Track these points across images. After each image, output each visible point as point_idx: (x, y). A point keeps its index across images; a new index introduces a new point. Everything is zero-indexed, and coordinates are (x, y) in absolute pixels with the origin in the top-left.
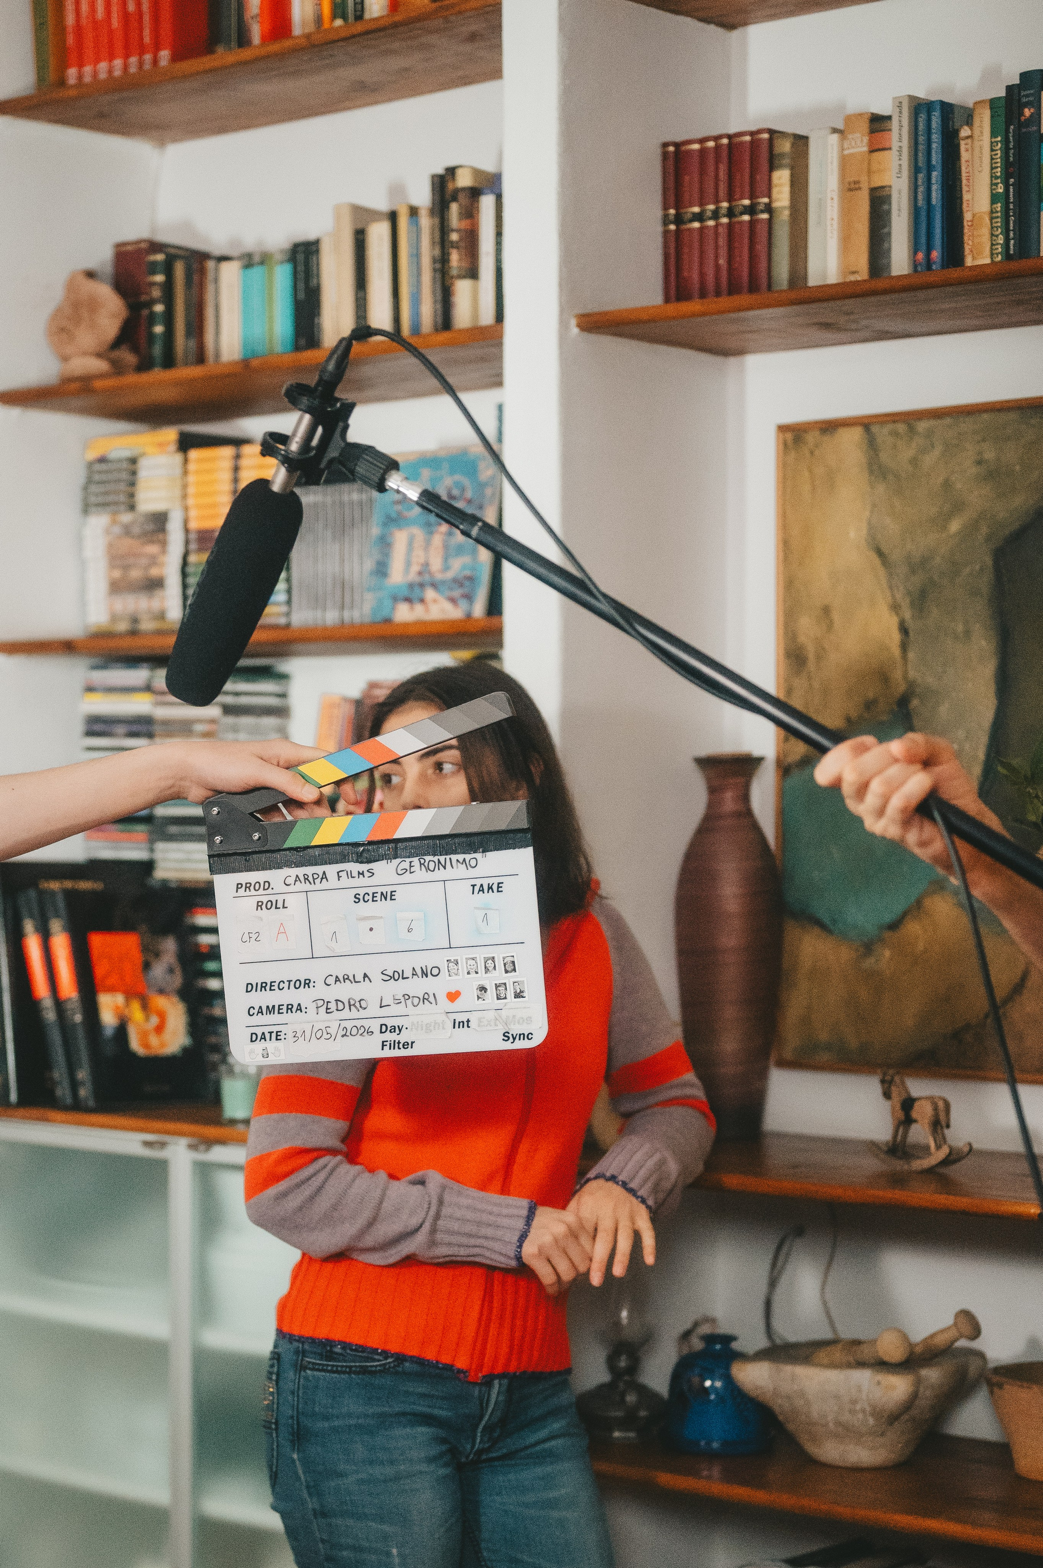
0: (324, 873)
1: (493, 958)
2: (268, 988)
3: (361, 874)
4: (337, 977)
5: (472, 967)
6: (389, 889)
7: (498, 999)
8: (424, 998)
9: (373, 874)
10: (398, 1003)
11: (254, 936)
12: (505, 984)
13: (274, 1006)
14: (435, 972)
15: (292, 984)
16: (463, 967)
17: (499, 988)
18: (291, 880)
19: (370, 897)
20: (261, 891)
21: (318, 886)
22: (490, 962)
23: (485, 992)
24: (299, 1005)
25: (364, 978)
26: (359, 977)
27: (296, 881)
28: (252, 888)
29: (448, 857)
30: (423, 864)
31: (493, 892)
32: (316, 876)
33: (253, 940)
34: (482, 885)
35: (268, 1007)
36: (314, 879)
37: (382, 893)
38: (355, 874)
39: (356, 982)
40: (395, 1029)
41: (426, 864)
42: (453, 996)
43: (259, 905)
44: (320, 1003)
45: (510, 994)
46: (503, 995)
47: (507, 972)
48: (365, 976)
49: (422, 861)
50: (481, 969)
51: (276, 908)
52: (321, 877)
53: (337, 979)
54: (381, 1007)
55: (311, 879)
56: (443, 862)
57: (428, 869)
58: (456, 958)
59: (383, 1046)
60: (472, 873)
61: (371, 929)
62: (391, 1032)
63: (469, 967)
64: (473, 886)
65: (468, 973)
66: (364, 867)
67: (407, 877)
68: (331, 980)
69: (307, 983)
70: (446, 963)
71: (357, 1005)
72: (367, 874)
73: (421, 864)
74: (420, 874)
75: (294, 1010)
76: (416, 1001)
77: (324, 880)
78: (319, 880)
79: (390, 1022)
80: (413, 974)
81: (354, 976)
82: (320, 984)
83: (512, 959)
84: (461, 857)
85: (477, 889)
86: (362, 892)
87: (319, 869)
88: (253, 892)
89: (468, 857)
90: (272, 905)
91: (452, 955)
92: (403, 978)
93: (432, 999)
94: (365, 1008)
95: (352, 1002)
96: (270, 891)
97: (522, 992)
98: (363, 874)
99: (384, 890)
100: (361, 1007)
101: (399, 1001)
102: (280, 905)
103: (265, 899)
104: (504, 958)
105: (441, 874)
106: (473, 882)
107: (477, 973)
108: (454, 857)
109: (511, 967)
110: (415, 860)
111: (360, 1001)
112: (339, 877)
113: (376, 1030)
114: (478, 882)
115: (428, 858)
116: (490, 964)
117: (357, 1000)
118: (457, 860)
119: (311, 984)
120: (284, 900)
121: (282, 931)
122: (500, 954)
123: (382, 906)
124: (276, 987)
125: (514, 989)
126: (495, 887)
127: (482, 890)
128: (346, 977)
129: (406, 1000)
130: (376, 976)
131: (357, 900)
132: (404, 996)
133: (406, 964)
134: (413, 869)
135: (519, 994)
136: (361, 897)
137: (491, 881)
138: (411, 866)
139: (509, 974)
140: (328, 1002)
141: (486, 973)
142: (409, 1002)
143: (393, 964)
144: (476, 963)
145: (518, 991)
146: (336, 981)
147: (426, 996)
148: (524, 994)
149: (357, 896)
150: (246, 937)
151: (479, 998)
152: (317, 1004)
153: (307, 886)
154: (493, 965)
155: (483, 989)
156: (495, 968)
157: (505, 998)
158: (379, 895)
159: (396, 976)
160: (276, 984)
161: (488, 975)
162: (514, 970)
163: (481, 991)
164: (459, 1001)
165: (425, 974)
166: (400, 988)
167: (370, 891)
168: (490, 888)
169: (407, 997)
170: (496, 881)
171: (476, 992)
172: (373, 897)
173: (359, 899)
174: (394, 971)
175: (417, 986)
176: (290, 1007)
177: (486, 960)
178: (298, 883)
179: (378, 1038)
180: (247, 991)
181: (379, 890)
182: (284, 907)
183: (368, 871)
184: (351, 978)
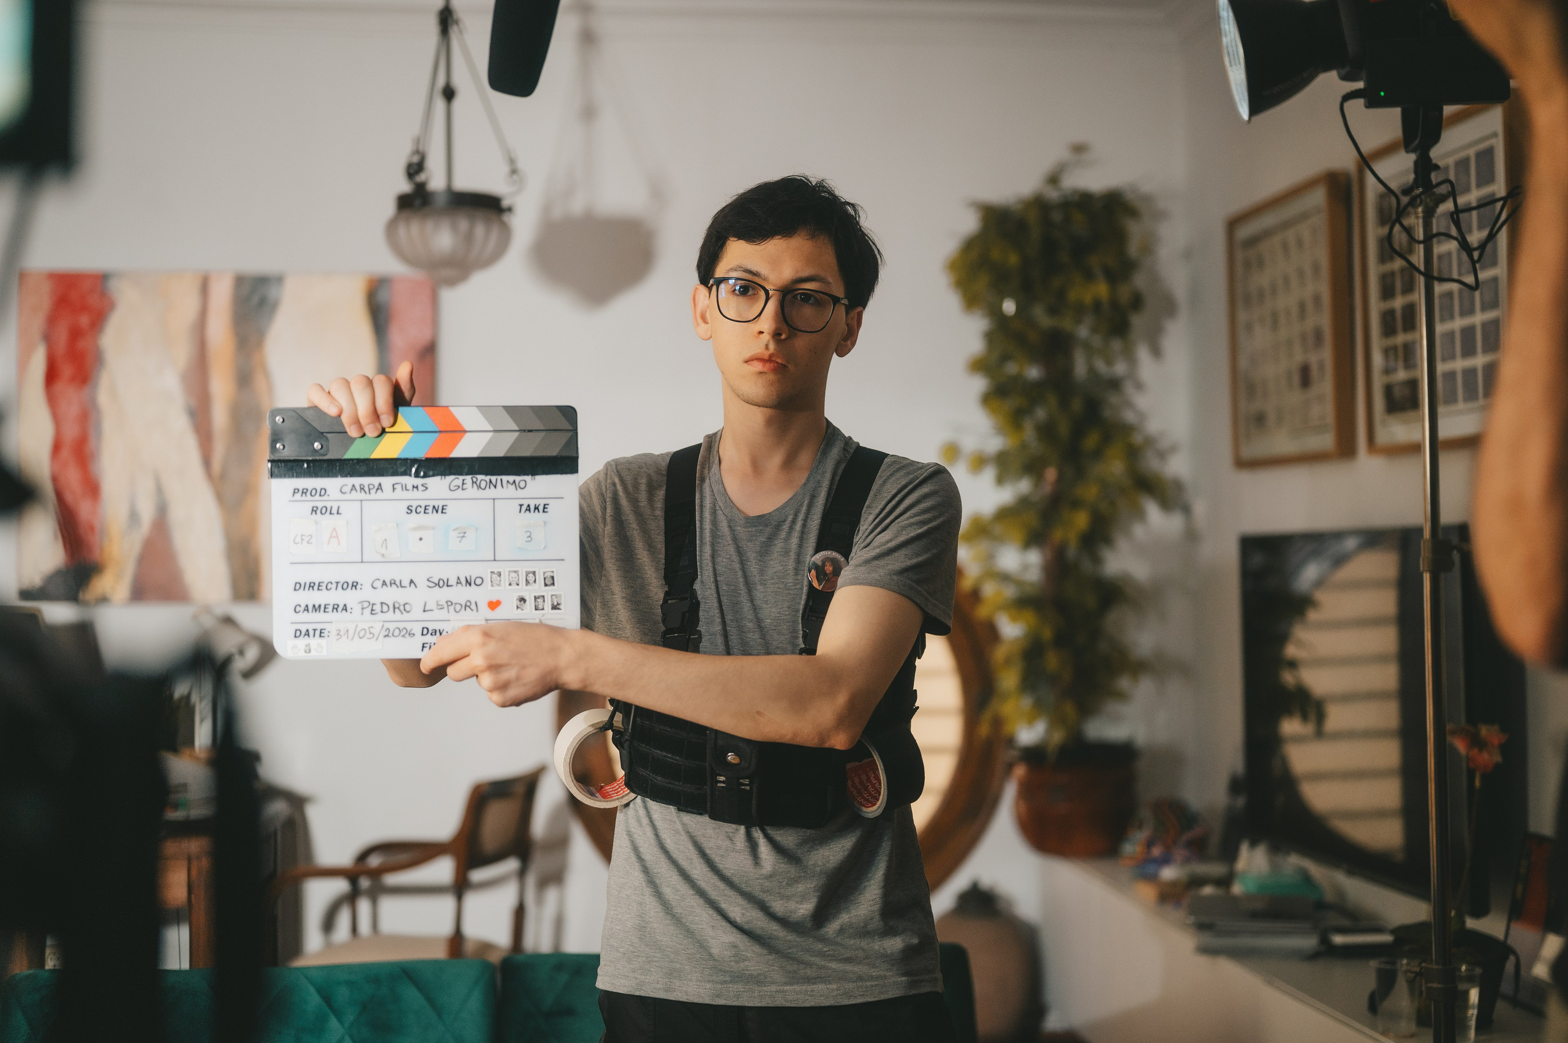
0: (380, 485)
1: (534, 572)
2: (316, 587)
3: (415, 487)
4: (384, 581)
5: (514, 579)
6: (441, 503)
7: (536, 609)
8: (466, 606)
9: (427, 488)
10: (441, 609)
11: (306, 539)
12: (543, 597)
13: (320, 606)
14: (479, 581)
15: (340, 585)
16: (505, 579)
17: (538, 600)
18: (347, 489)
19: (422, 510)
20: (317, 497)
21: (373, 495)
22: (531, 575)
23: (524, 603)
24: (345, 605)
25: (410, 583)
26: (406, 583)
27: (352, 490)
28: (308, 493)
29: (499, 478)
30: (475, 483)
31: (539, 512)
32: (371, 487)
33: (305, 542)
34: (529, 506)
35: (314, 606)
36: (369, 489)
37: (434, 507)
38: (410, 487)
39: (401, 587)
40: (436, 632)
41: (478, 483)
42: (494, 605)
43: (314, 510)
44: (366, 604)
45: (548, 605)
46: (540, 607)
47: (546, 585)
48: (412, 581)
49: (475, 480)
50: (523, 581)
51: (331, 513)
52: (376, 487)
53: (384, 583)
54: (424, 611)
55: (366, 489)
56: (494, 482)
57: (479, 487)
58: (499, 570)
59: (423, 647)
60: (520, 493)
61: (421, 539)
62: (431, 634)
63: (511, 579)
64: (521, 505)
65: (510, 584)
66: (419, 481)
67: (459, 493)
68: (378, 584)
69: (355, 585)
70: (489, 574)
71: (402, 608)
72: (421, 488)
73: (473, 482)
74: (471, 491)
75: (340, 609)
76: (458, 607)
77: (379, 491)
78: (375, 490)
79: (432, 626)
80: (457, 583)
81: (401, 581)
82: (367, 587)
83: (551, 574)
84: (511, 478)
85: (524, 508)
86: (415, 504)
87: (375, 480)
88: (309, 497)
89: (518, 478)
90: (326, 511)
91: (496, 566)
92: (448, 586)
93: (473, 606)
94: (408, 612)
95: (397, 606)
96: (325, 497)
97: (558, 604)
98: (417, 487)
99: (436, 503)
100: (405, 610)
101: (442, 607)
102: (334, 511)
103: (320, 505)
104: (544, 573)
105: (491, 492)
106: (521, 502)
107: (518, 585)
108: (505, 478)
109: (550, 581)
110: (468, 478)
111: (404, 605)
112: (394, 489)
113: (418, 632)
114: (526, 503)
115: (480, 477)
116: (531, 578)
117: (402, 603)
118: (508, 481)
119: (358, 587)
120: (339, 507)
121: (334, 535)
122: (541, 569)
123: (433, 518)
124: (324, 587)
125: (552, 601)
126: (541, 508)
127: (528, 509)
128: (393, 582)
129: (448, 606)
130: (421, 582)
131: (409, 512)
132: (447, 602)
133: (451, 572)
134: (465, 486)
135: (556, 606)
136: (414, 509)
137: (537, 502)
138: (463, 484)
139: (548, 588)
140: (373, 604)
141: (527, 585)
142: (452, 608)
143: (439, 572)
144: (518, 575)
145: (555, 604)
146: (383, 585)
147: (468, 604)
148: (561, 607)
149: (410, 508)
150: (298, 539)
151: (518, 607)
152: (362, 605)
153: (363, 496)
154: (534, 579)
155: (522, 600)
156: (535, 581)
157: (543, 609)
158: (431, 508)
159: (441, 583)
160: (324, 585)
161: (529, 587)
162: (553, 584)
163: (520, 601)
164: (499, 610)
165: (469, 583)
166: (444, 594)
167: (423, 504)
168: (536, 508)
169: (450, 603)
170: (542, 502)
171: (515, 603)
172: (425, 509)
173: (411, 511)
174: (440, 579)
175: (461, 594)
176: (336, 606)
177: (527, 574)
178: (354, 491)
179: (419, 640)
180: (295, 590)
181: (432, 503)
182: (338, 513)
183: (422, 485)
184: (398, 583)
